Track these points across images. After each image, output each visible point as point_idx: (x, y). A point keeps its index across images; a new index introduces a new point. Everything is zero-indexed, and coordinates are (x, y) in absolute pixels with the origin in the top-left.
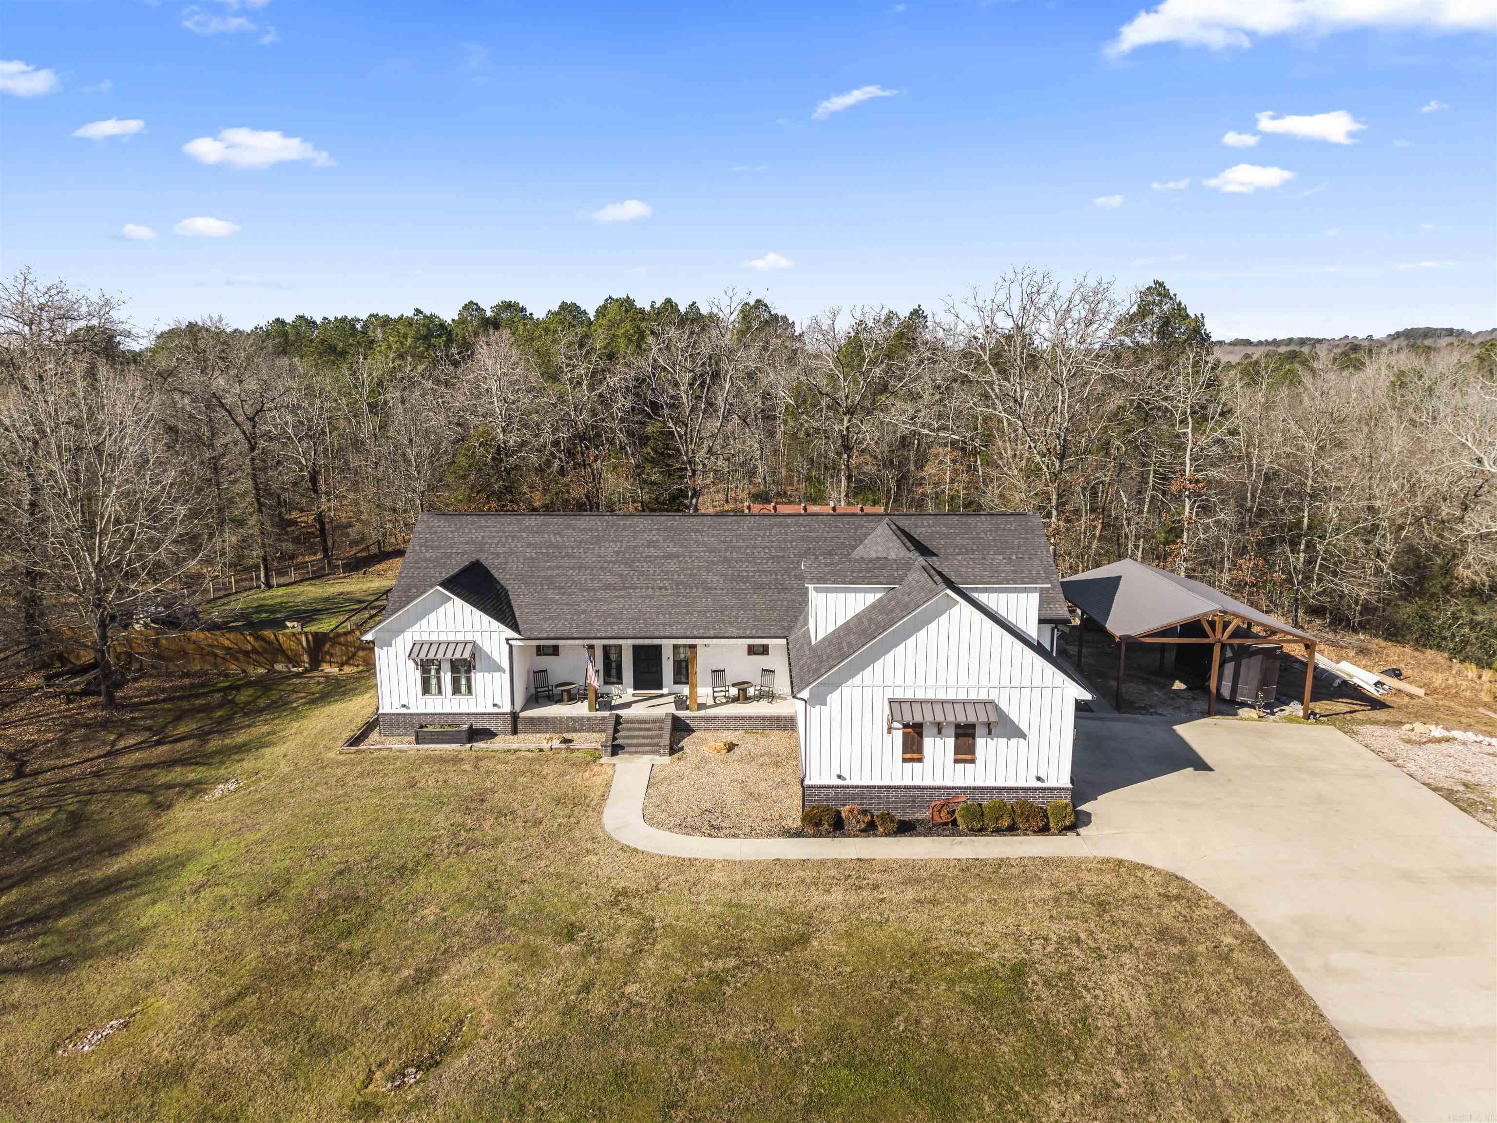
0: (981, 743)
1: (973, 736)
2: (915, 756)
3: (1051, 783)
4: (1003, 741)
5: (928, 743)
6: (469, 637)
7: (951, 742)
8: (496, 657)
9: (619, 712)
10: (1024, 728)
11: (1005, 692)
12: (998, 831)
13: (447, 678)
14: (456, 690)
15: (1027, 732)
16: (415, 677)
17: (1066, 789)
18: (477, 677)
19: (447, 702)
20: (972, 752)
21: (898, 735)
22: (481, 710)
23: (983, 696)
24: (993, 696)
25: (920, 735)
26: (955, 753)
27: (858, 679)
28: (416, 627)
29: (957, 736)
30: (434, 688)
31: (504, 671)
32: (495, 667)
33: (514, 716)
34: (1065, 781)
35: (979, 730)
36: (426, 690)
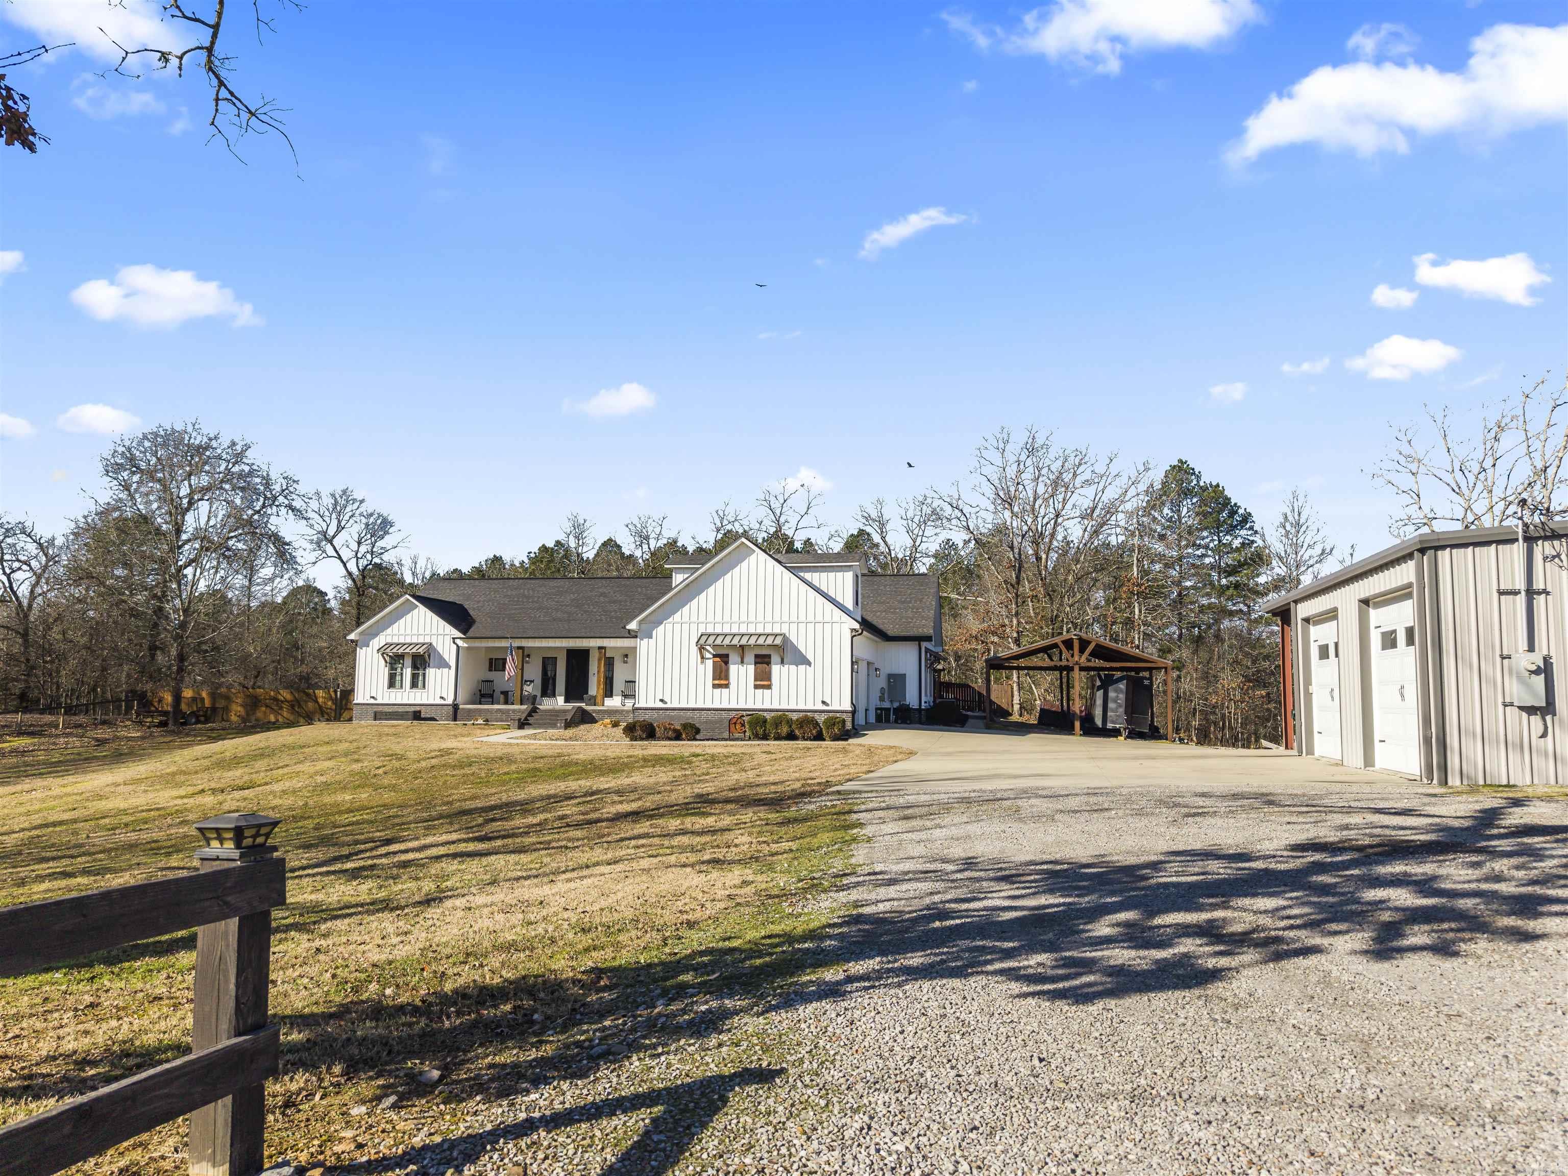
0: (775, 669)
1: (769, 663)
2: (723, 682)
3: (835, 706)
4: (793, 667)
5: (733, 669)
6: (427, 640)
7: (751, 668)
8: (446, 657)
9: (538, 706)
10: (810, 657)
11: (794, 627)
12: (778, 738)
13: (408, 672)
14: (414, 685)
15: (812, 660)
16: (384, 672)
17: (846, 712)
18: (431, 672)
19: (405, 694)
20: (769, 678)
21: (709, 664)
22: (431, 702)
23: (777, 630)
24: (785, 630)
25: (726, 663)
26: (756, 680)
27: (677, 616)
28: (389, 631)
29: (756, 663)
30: (398, 684)
31: (450, 668)
32: (444, 664)
33: (455, 707)
34: (847, 706)
35: (775, 658)
36: (391, 684)
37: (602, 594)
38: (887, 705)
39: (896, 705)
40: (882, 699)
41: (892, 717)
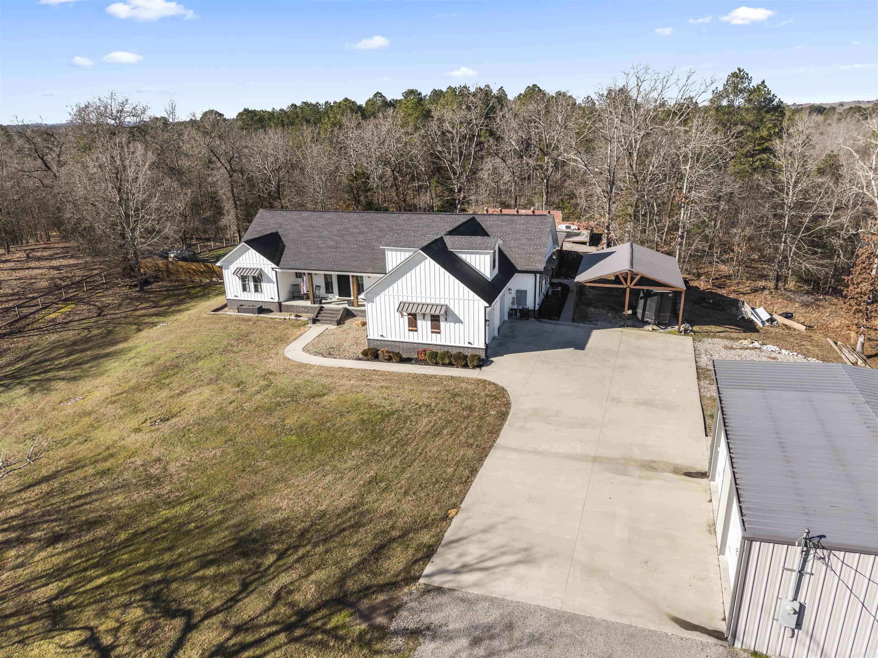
0: (442, 324)
1: (439, 321)
2: (414, 329)
3: (476, 346)
4: (452, 324)
5: (419, 322)
6: (259, 267)
7: (429, 323)
8: (270, 276)
9: (323, 305)
10: (461, 318)
11: (452, 301)
12: (444, 365)
13: (252, 284)
14: (256, 290)
15: (463, 320)
16: (239, 283)
17: (482, 349)
18: (264, 285)
19: (253, 295)
20: (439, 328)
21: (406, 318)
22: (266, 300)
23: (442, 303)
24: (447, 303)
25: (416, 319)
26: (432, 328)
27: (386, 291)
28: (238, 261)
29: (432, 321)
30: (248, 289)
31: (274, 283)
32: (270, 281)
33: (280, 304)
34: (482, 346)
35: (442, 318)
36: (244, 289)
37: (355, 226)
38: (515, 307)
39: (521, 307)
40: (513, 303)
41: (518, 314)
